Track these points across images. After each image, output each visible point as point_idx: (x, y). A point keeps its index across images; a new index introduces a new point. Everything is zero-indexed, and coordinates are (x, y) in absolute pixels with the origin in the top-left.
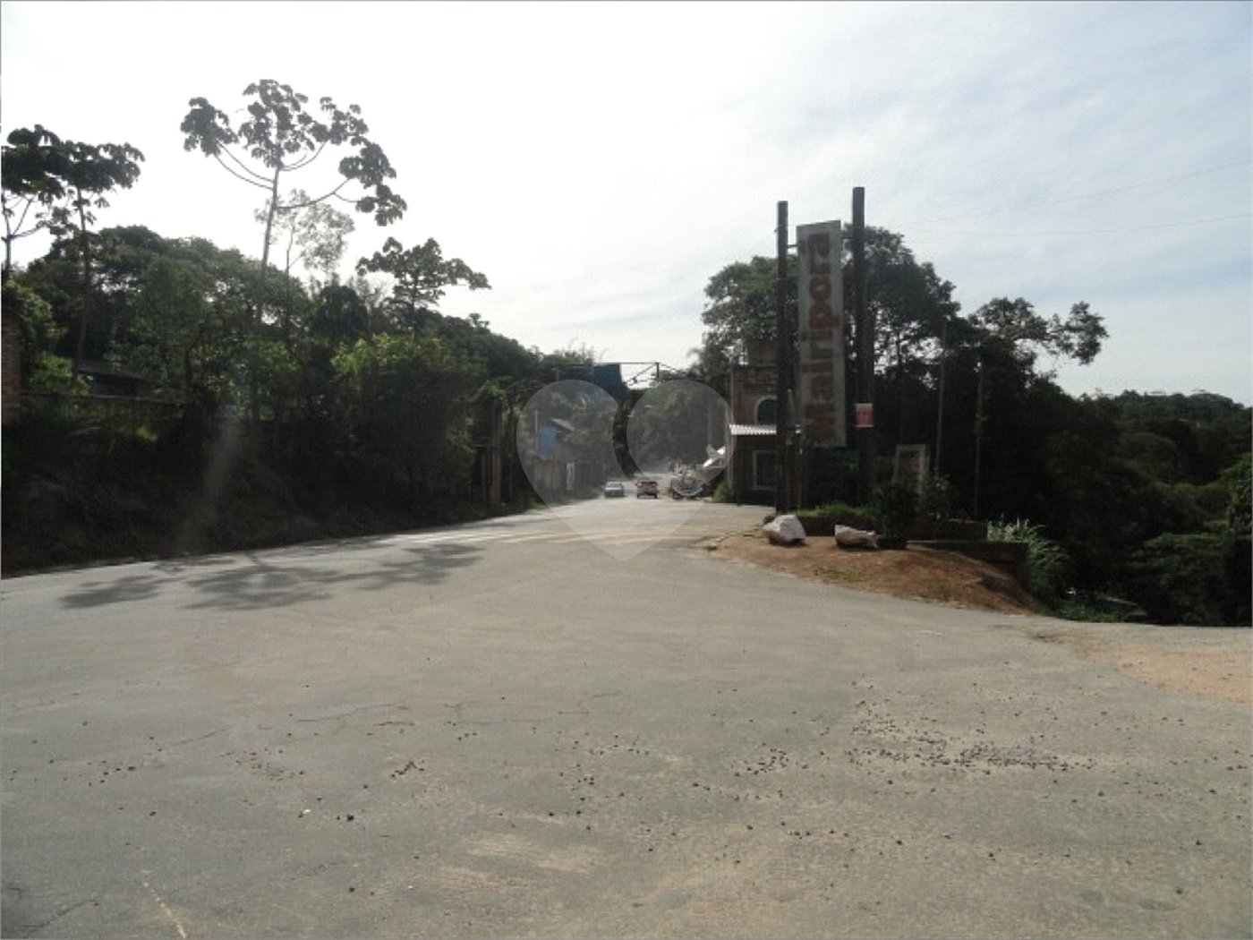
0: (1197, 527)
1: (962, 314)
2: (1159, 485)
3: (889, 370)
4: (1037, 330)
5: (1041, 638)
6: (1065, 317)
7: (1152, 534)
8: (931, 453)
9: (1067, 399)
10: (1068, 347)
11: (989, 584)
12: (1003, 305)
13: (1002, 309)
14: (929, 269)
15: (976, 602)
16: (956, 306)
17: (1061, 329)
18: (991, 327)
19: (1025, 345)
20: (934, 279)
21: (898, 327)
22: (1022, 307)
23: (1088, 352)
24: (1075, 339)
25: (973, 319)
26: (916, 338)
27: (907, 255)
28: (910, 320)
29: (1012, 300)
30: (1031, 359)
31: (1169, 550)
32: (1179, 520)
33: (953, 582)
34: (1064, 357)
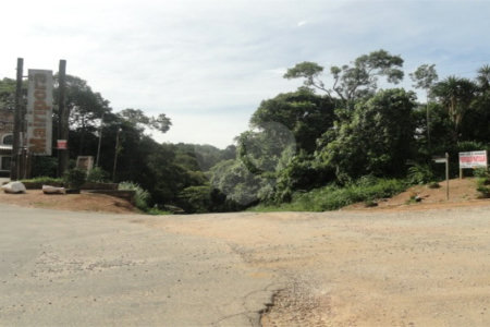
0: (202, 184)
1: (114, 112)
2: (189, 172)
3: (78, 129)
4: (145, 121)
5: (135, 222)
6: (156, 117)
7: (186, 186)
8: (95, 159)
9: (156, 144)
10: (157, 127)
11: (117, 205)
12: (132, 111)
13: (131, 112)
14: (98, 95)
15: (111, 211)
16: (111, 109)
17: (154, 121)
18: (125, 118)
19: (140, 125)
20: (101, 99)
21: (83, 113)
22: (140, 112)
23: (165, 129)
24: (160, 125)
25: (118, 114)
26: (92, 118)
27: (89, 88)
28: (89, 111)
29: (135, 109)
30: (142, 130)
31: (192, 191)
32: (197, 182)
33: (101, 205)
34: (155, 130)
